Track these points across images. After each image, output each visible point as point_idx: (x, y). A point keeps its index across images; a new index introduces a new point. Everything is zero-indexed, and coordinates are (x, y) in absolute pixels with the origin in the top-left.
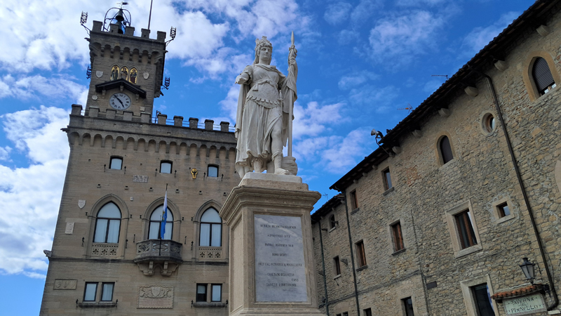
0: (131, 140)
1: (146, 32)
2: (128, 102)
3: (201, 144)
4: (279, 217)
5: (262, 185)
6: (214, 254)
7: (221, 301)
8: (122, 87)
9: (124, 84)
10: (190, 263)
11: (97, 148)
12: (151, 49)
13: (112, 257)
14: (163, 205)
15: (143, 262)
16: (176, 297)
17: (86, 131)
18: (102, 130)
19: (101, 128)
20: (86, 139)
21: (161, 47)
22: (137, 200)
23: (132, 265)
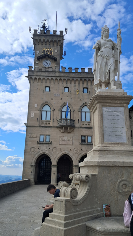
0: (52, 79)
1: (55, 32)
2: (50, 63)
3: (80, 79)
4: (114, 108)
5: (105, 94)
6: (88, 124)
7: (91, 142)
8: (47, 57)
9: (48, 56)
10: (78, 128)
11: (40, 83)
12: (58, 39)
13: (48, 125)
14: (66, 105)
15: (60, 127)
16: (73, 141)
17: (35, 77)
18: (41, 76)
19: (41, 75)
20: (35, 80)
21: (62, 38)
22: (56, 103)
23: (56, 128)
